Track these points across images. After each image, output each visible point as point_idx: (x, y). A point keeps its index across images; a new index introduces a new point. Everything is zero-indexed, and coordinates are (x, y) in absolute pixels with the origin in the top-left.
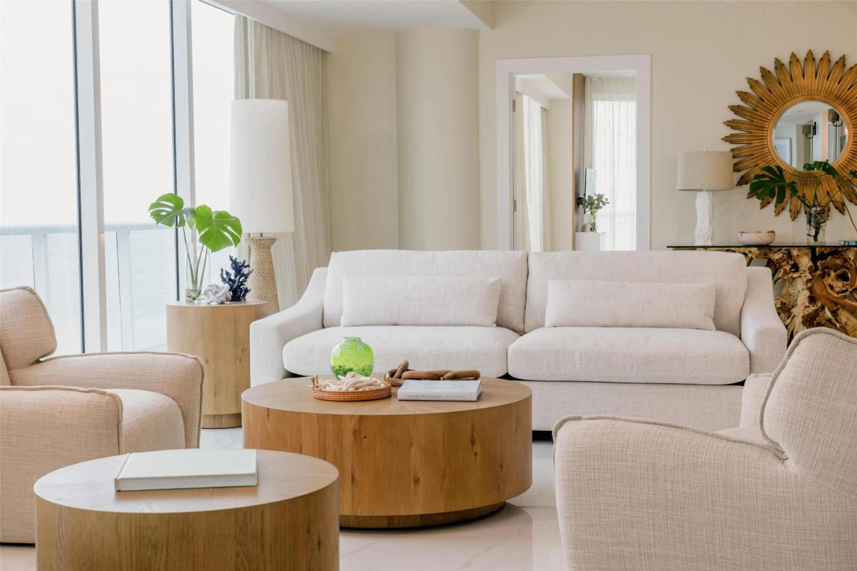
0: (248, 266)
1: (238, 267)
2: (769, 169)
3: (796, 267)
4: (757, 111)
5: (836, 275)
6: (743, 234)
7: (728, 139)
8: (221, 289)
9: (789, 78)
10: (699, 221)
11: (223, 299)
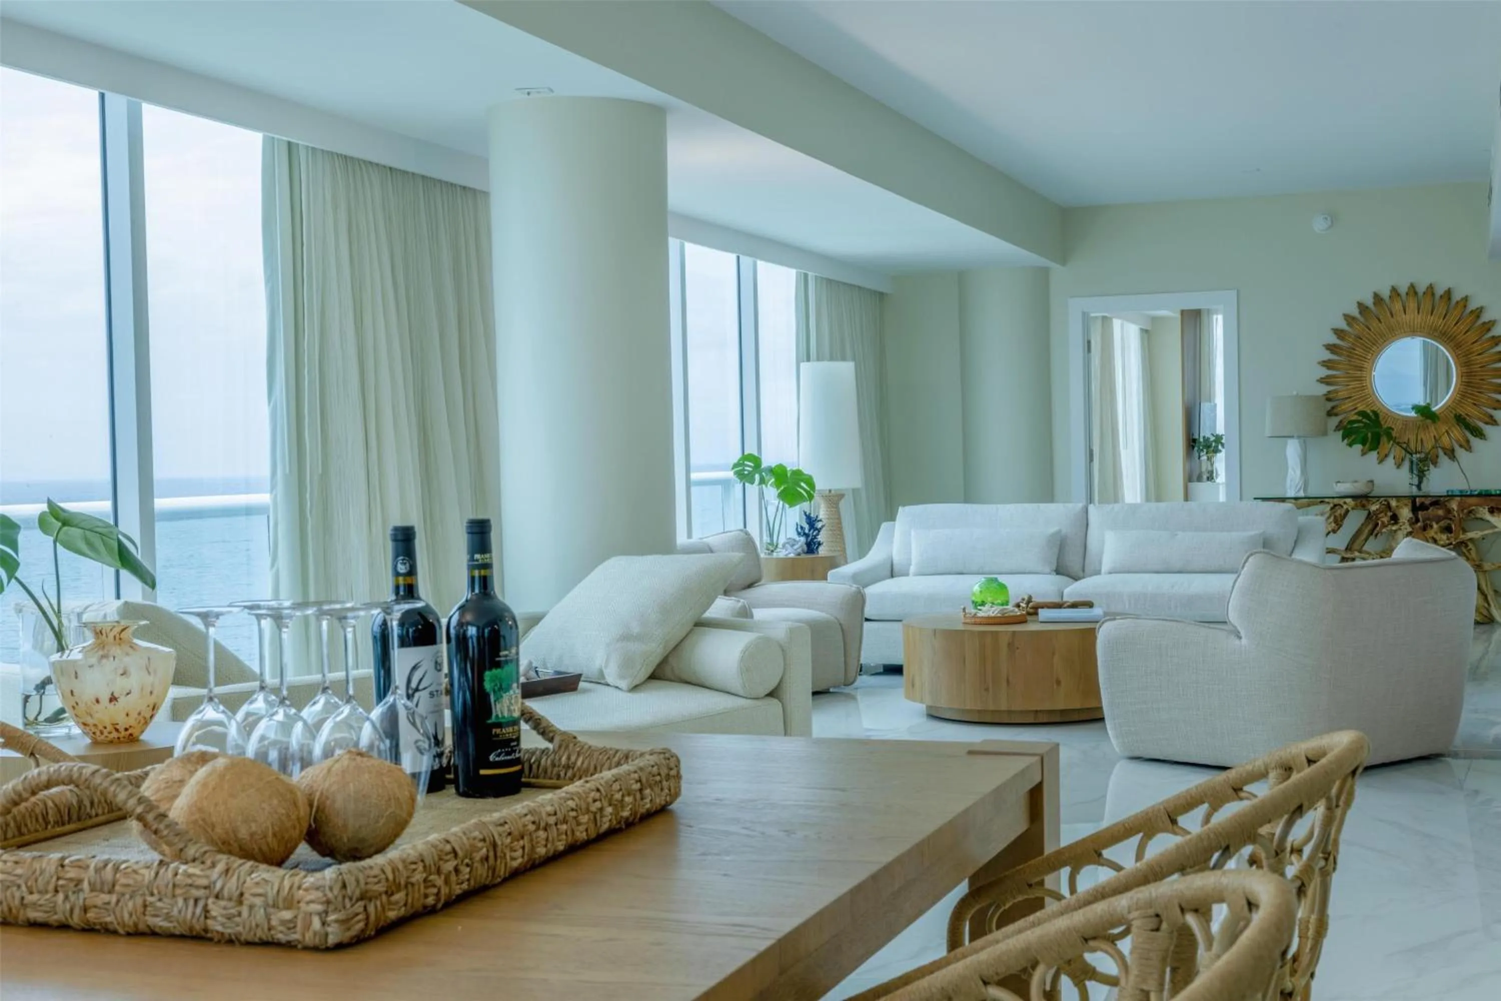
0: (821, 521)
1: (811, 521)
2: (1363, 414)
3: (1395, 518)
4: (1354, 349)
5: (1440, 527)
6: (1339, 484)
7: (1324, 381)
8: (798, 542)
9: (1389, 314)
10: (1290, 470)
11: (799, 550)
